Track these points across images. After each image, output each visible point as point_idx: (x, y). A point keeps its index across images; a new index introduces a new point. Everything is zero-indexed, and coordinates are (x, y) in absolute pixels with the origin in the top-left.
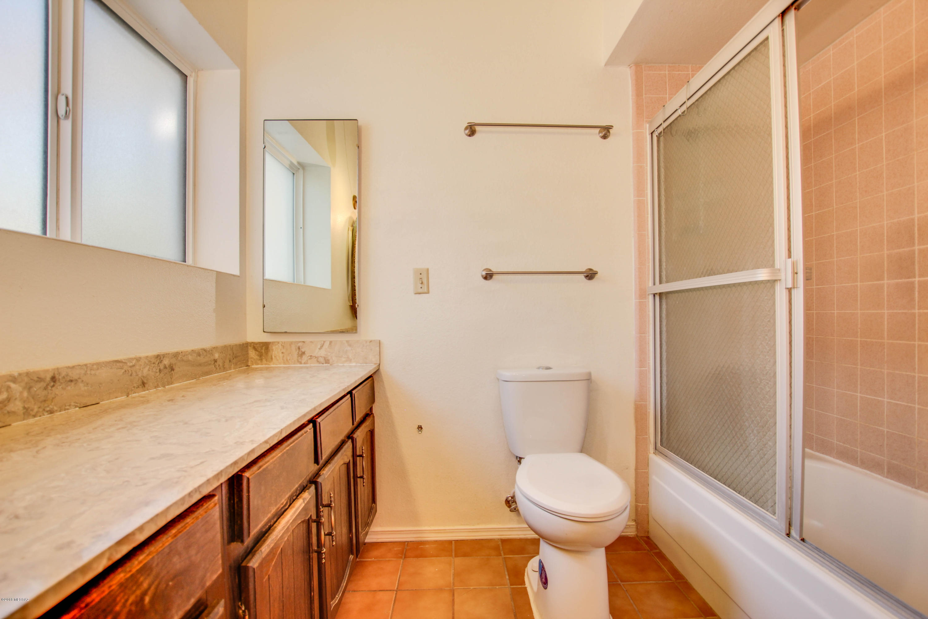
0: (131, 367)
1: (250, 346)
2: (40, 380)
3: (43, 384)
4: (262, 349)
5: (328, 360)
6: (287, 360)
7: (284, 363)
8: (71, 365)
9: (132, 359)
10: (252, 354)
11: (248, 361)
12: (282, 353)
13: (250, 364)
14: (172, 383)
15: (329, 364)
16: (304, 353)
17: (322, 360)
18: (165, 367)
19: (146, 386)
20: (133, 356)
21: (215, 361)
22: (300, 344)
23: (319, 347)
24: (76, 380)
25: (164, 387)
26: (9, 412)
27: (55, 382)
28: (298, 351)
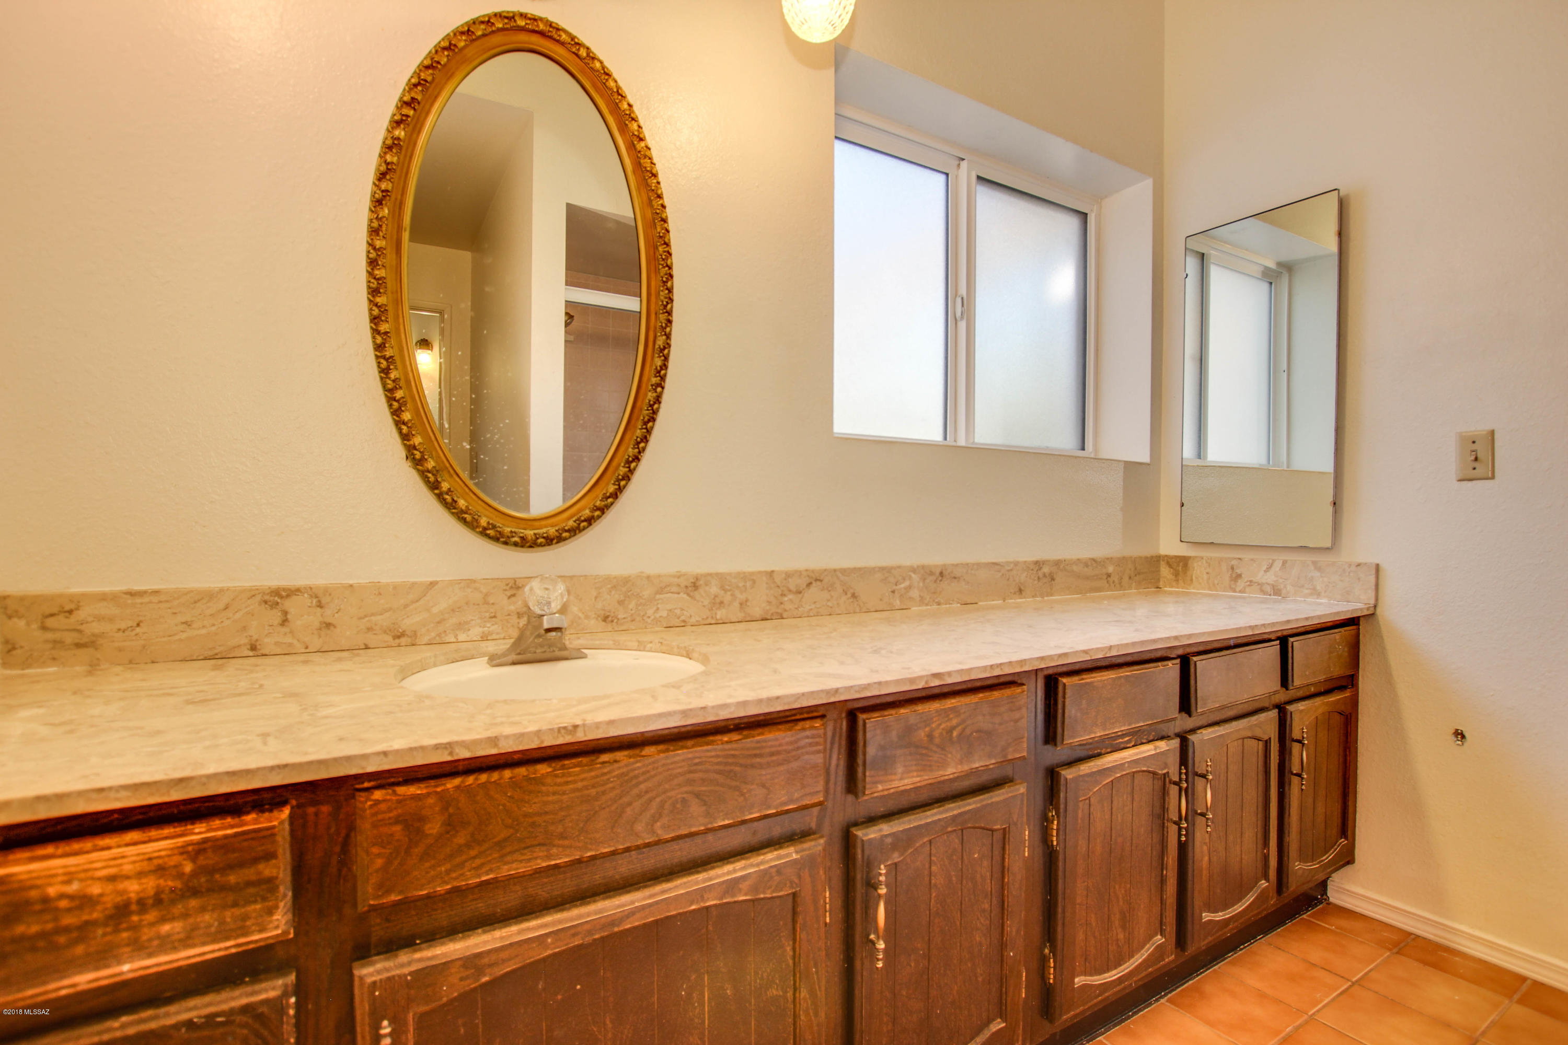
0: (1008, 571)
1: (1163, 561)
2: (932, 573)
3: (933, 578)
4: (1178, 565)
5: (1280, 590)
6: (1214, 584)
7: (1210, 589)
8: (955, 563)
9: (1011, 563)
10: (1165, 571)
11: (1159, 580)
12: (1208, 573)
13: (1161, 584)
14: (1052, 595)
15: (1280, 595)
16: (1239, 576)
17: (1268, 589)
18: (1045, 576)
19: (1024, 593)
20: (1011, 560)
21: (1109, 575)
22: (1234, 562)
23: (1264, 568)
24: (959, 578)
25: (1043, 597)
26: (910, 598)
27: (942, 576)
28: (1230, 573)
